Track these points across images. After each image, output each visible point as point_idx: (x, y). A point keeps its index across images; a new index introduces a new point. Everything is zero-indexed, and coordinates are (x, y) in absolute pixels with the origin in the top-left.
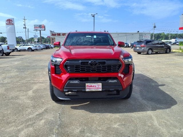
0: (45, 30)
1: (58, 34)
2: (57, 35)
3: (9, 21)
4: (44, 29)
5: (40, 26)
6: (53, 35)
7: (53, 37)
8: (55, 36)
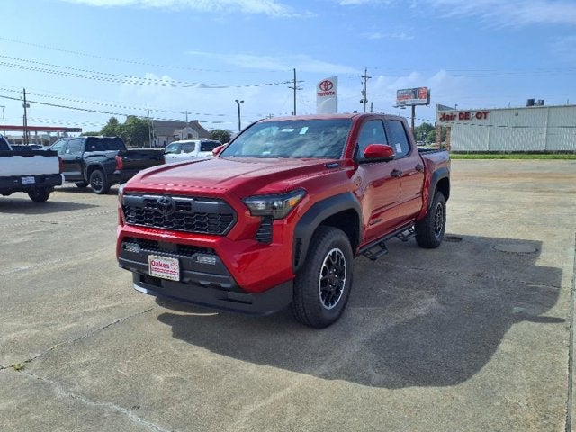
0: (427, 103)
1: (460, 114)
2: (457, 118)
3: (325, 85)
4: (425, 101)
5: (415, 93)
6: (445, 117)
7: (445, 124)
8: (450, 122)
